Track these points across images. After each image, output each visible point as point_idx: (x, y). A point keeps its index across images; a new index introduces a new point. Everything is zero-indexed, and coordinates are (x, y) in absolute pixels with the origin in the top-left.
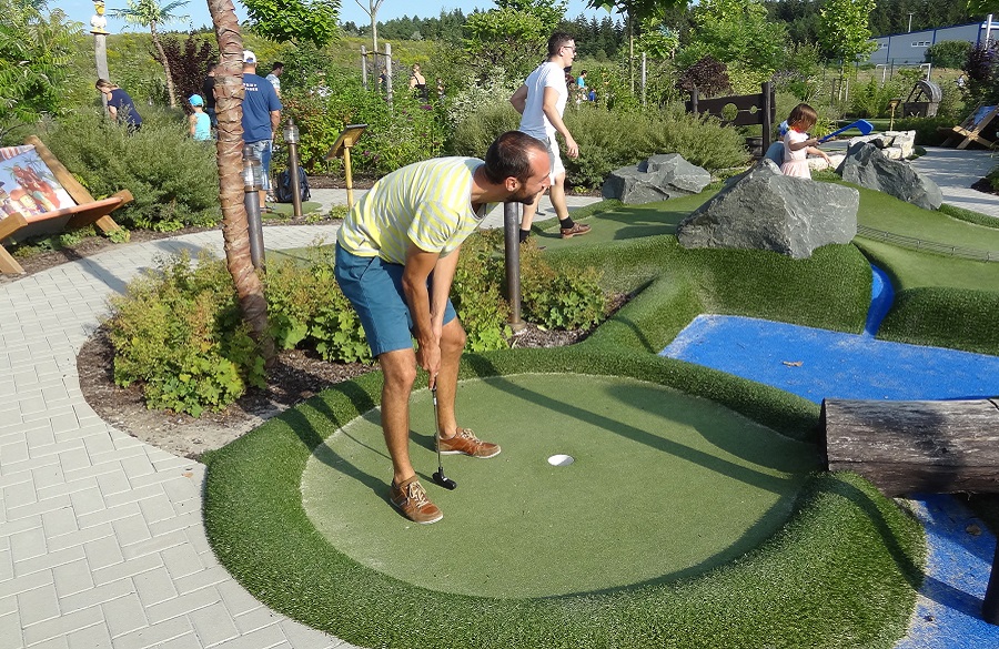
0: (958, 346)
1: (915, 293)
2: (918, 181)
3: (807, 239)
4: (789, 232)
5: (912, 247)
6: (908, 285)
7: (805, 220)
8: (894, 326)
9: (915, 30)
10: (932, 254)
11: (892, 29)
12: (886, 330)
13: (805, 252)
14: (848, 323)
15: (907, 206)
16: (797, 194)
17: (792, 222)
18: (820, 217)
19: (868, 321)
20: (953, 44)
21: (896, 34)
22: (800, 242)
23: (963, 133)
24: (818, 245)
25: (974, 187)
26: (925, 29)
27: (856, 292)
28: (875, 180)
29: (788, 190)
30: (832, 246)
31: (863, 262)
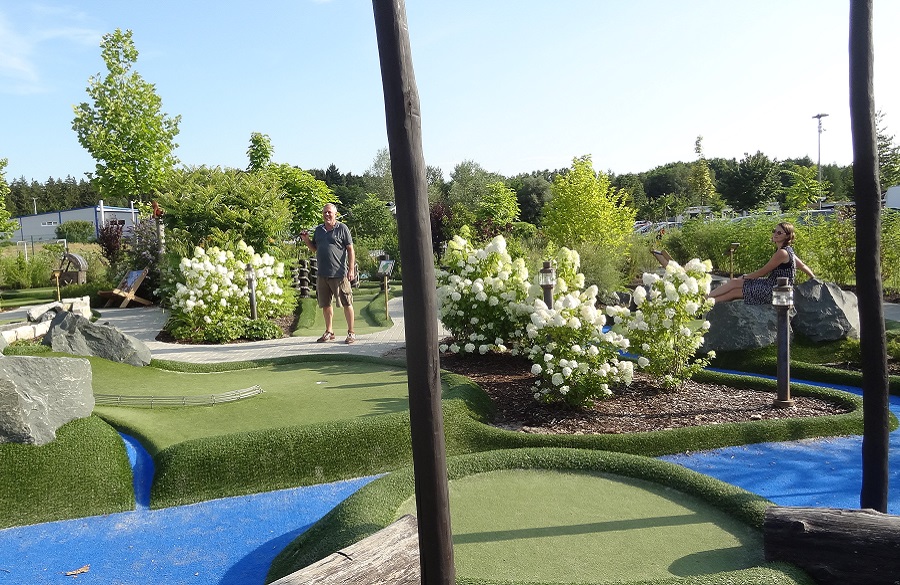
0: (229, 493)
1: (174, 450)
2: (126, 341)
3: (47, 421)
4: (26, 418)
5: (147, 406)
6: (163, 445)
7: (41, 400)
8: (165, 490)
9: (40, 212)
10: (166, 408)
11: (19, 212)
12: (159, 498)
13: (48, 435)
14: (117, 501)
15: (121, 366)
16: (27, 374)
17: (28, 406)
18: (56, 395)
19: (136, 493)
20: (78, 224)
21: (23, 216)
22: (40, 426)
23: (122, 294)
24: (60, 425)
25: (158, 339)
26: (48, 212)
27: (116, 466)
28: (85, 346)
29: (15, 371)
30: (75, 422)
31: (112, 433)
